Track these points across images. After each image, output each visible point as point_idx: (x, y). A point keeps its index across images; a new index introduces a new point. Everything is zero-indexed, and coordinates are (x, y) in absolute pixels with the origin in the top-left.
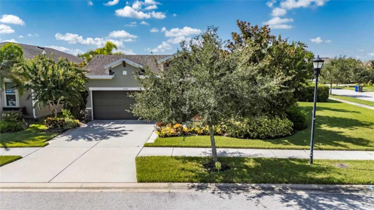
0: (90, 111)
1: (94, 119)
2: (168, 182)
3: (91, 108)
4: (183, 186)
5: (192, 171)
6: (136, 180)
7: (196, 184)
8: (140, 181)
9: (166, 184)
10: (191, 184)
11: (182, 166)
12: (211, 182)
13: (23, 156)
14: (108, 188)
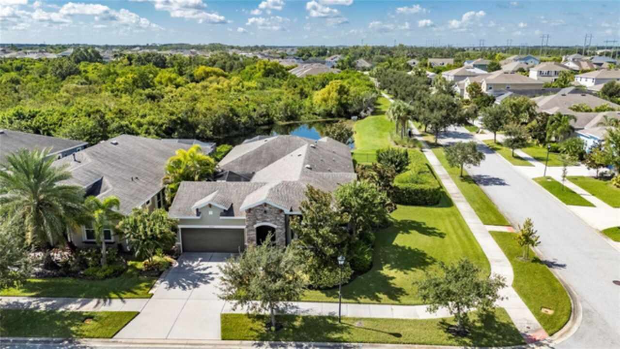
0: (179, 246)
1: (184, 251)
2: (240, 340)
3: (180, 243)
4: (249, 344)
5: (256, 331)
6: (220, 338)
7: (257, 342)
8: (223, 339)
9: (238, 342)
10: (254, 342)
11: (251, 325)
12: (267, 340)
13: (139, 311)
14: (204, 345)
